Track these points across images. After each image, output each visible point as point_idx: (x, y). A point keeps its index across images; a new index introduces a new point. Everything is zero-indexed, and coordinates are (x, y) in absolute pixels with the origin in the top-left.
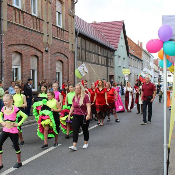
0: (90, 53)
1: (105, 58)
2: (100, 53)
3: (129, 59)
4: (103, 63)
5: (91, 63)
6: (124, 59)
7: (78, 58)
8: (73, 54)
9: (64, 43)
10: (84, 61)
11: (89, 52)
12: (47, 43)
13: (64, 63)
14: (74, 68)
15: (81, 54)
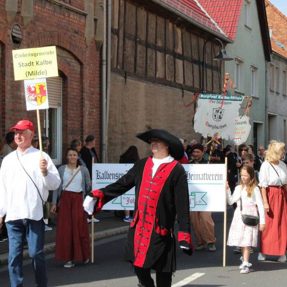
0: (149, 51)
1: (196, 67)
2: (179, 50)
3: (270, 70)
4: (189, 83)
5: (154, 82)
6: (255, 69)
7: (112, 65)
8: (99, 52)
9: (69, 17)
10: (129, 76)
11: (147, 45)
12: (19, 13)
13: (69, 78)
14: (98, 96)
15: (121, 52)
